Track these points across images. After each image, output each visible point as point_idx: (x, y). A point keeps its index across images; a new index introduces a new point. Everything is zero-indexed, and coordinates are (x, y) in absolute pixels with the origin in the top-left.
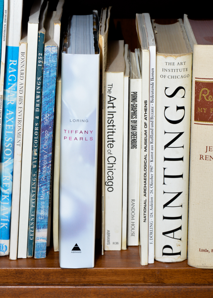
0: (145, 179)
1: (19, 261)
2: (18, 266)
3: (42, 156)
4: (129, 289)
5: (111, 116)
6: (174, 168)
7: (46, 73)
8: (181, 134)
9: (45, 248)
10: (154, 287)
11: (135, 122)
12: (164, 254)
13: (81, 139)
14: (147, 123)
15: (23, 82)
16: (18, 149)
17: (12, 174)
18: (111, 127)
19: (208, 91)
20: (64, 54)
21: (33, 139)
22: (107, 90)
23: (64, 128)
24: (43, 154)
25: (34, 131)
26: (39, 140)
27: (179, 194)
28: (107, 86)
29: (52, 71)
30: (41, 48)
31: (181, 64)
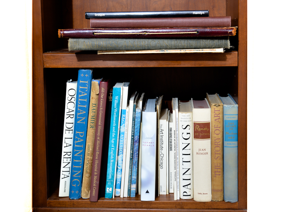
0: (175, 163)
1: (124, 198)
2: (123, 200)
3: (134, 153)
4: (169, 210)
5: (162, 137)
6: (187, 158)
7: (136, 120)
8: (189, 144)
9: (135, 193)
10: (179, 210)
11: (172, 140)
12: (184, 195)
13: (150, 145)
14: (175, 139)
15: (127, 123)
16: (125, 150)
17: (122, 160)
18: (162, 142)
19: (199, 127)
20: (143, 112)
21: (131, 146)
22: (160, 127)
23: (143, 141)
24: (135, 152)
25: (131, 143)
26: (133, 146)
27: (189, 169)
28: (160, 125)
29: (138, 119)
30: (134, 110)
31: (188, 116)
